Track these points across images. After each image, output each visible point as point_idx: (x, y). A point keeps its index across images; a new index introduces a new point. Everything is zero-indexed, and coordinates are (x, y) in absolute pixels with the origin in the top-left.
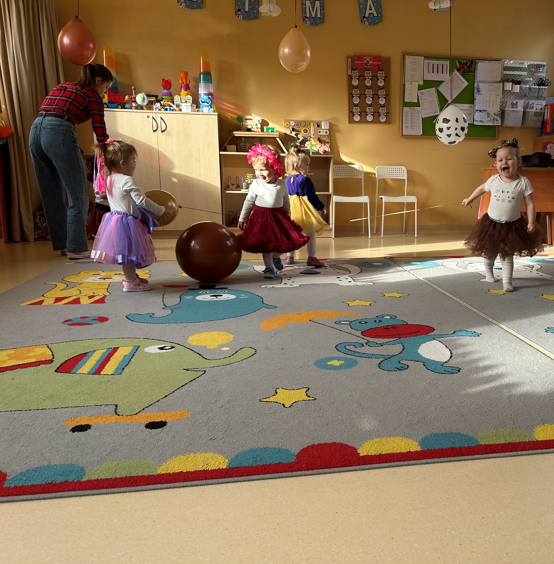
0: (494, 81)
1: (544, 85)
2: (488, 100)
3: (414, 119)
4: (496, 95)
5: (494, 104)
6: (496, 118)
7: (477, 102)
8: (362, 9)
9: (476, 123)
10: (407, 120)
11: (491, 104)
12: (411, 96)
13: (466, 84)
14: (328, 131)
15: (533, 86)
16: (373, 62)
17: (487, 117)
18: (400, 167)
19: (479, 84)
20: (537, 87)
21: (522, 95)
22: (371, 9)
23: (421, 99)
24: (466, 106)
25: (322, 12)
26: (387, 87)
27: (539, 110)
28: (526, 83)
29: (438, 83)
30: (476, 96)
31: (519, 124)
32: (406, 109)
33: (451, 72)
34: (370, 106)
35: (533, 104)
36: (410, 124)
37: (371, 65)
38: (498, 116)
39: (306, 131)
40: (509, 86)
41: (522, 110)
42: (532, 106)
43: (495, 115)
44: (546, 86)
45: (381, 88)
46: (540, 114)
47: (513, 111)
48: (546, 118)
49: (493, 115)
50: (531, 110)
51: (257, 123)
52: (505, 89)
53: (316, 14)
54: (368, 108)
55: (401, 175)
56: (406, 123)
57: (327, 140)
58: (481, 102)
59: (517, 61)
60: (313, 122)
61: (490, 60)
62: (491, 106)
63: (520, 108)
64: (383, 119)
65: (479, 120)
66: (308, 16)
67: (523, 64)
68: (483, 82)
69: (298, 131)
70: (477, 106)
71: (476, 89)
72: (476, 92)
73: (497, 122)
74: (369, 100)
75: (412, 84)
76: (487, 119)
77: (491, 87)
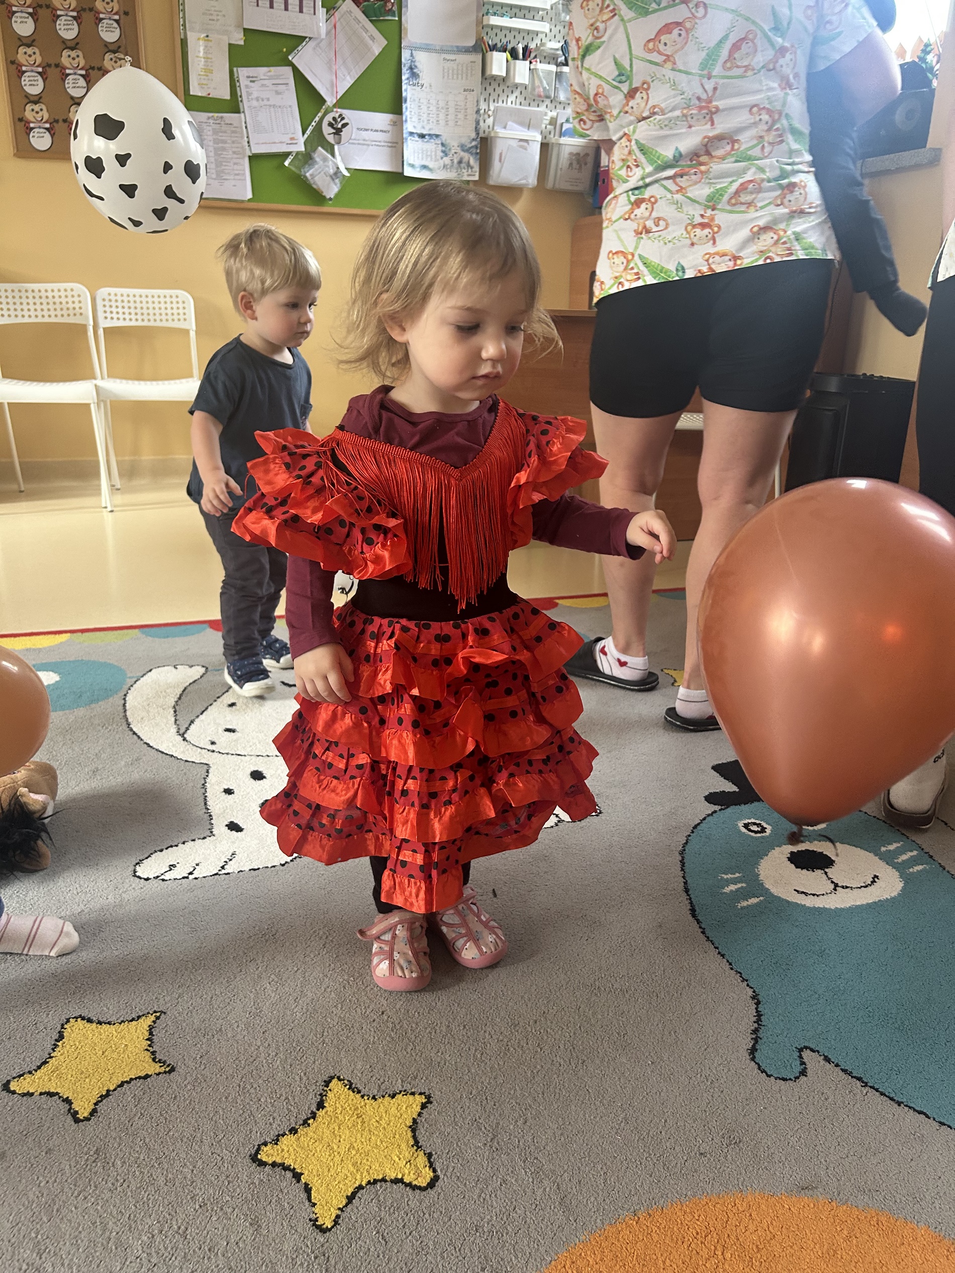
0: (457, 47)
2: (442, 104)
3: (224, 149)
4: (465, 91)
5: (461, 116)
6: (467, 159)
7: (409, 109)
9: (408, 172)
11: (450, 116)
12: (208, 79)
17: (442, 154)
19: (415, 53)
21: (536, 96)
23: (242, 89)
24: (381, 120)
26: (129, 46)
29: (289, 43)
30: (408, 90)
31: (529, 179)
33: (330, 2)
36: (213, 166)
38: (471, 154)
40: (498, 63)
41: (538, 137)
43: (463, 150)
45: (111, 47)
49: (459, 150)
52: (488, 73)
54: (73, 109)
55: (177, 317)
58: (424, 108)
62: (451, 123)
65: (418, 163)
68: (427, 48)
70: (413, 120)
71: (406, 68)
72: (408, 79)
73: (470, 170)
74: (77, 85)
75: (208, 40)
76: (441, 163)
77: (448, 64)
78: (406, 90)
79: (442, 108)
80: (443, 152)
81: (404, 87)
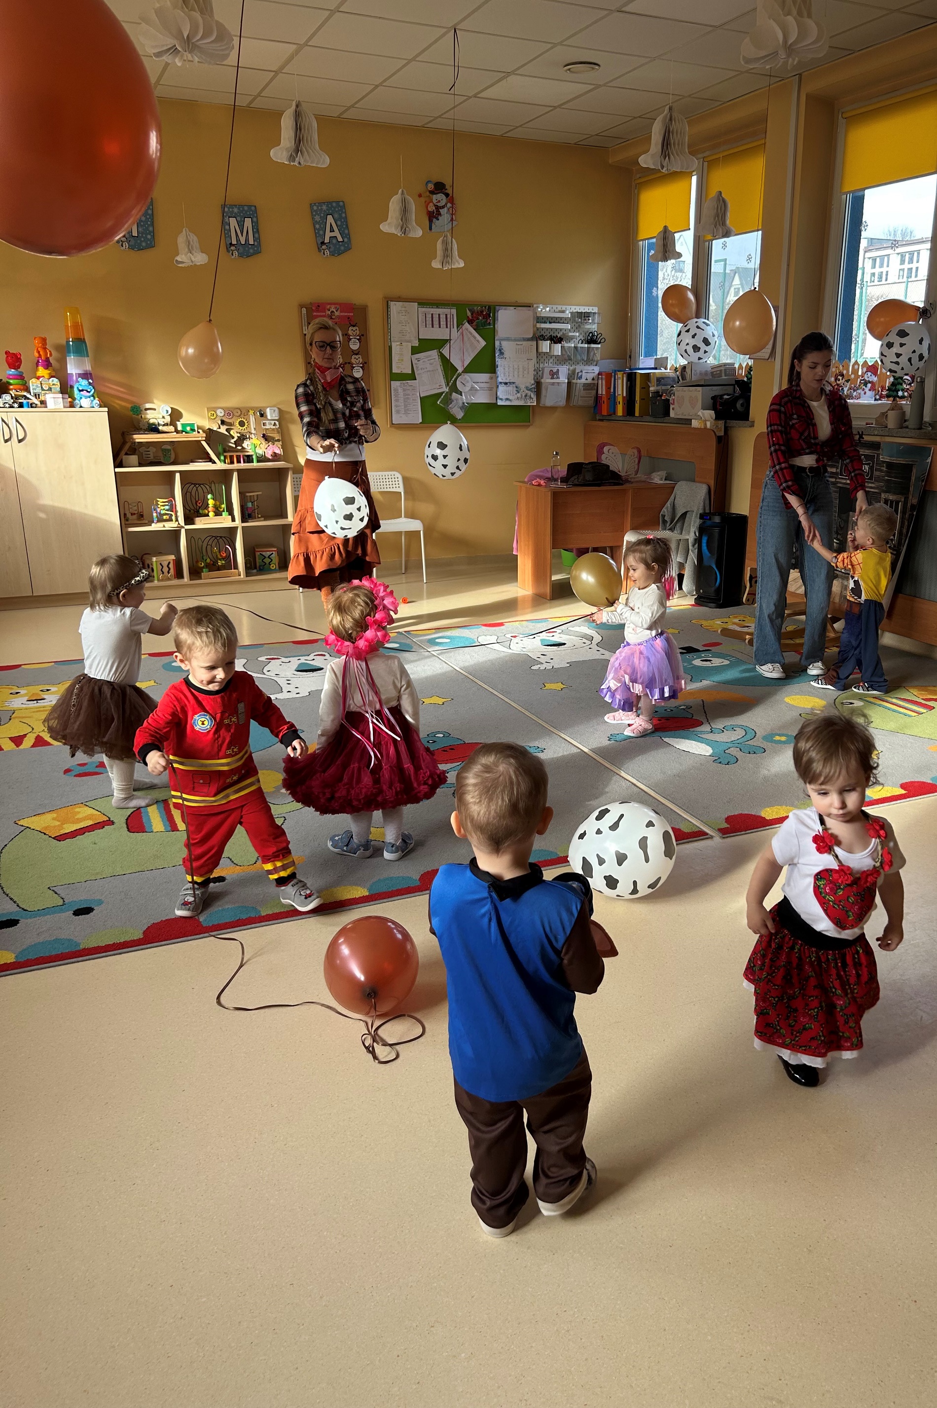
0: (523, 338)
1: (595, 342)
2: (516, 366)
3: (408, 398)
4: (528, 360)
5: (525, 372)
6: (530, 394)
7: (500, 370)
8: (319, 230)
9: (500, 403)
10: (397, 400)
11: (521, 373)
12: (401, 365)
13: (483, 343)
14: (277, 423)
15: (580, 345)
16: (341, 312)
17: (516, 392)
18: (393, 473)
19: (502, 342)
20: (586, 346)
21: (564, 359)
22: (332, 230)
23: (417, 367)
24: (484, 377)
25: (257, 235)
26: (364, 351)
27: (589, 381)
28: (570, 339)
29: (439, 344)
30: (499, 361)
31: (562, 402)
32: (395, 384)
33: (460, 325)
35: (581, 371)
36: (403, 407)
37: (339, 317)
38: (532, 391)
39: (242, 424)
40: (545, 346)
41: (566, 381)
42: (580, 374)
43: (527, 390)
44: (599, 344)
45: (355, 352)
46: (591, 387)
47: (553, 384)
48: (600, 392)
49: (525, 390)
50: (579, 381)
51: (165, 414)
52: (540, 351)
53: (247, 240)
55: (394, 486)
56: (396, 406)
57: (277, 437)
58: (507, 369)
59: (555, 307)
60: (252, 408)
61: (516, 305)
62: (521, 376)
63: (563, 379)
65: (504, 397)
66: (234, 242)
67: (563, 312)
68: (508, 339)
69: (230, 424)
70: (502, 376)
71: (498, 351)
72: (499, 356)
73: (531, 400)
75: (402, 344)
76: (516, 396)
77: (519, 347)
79: (517, 369)
81: (496, 360)
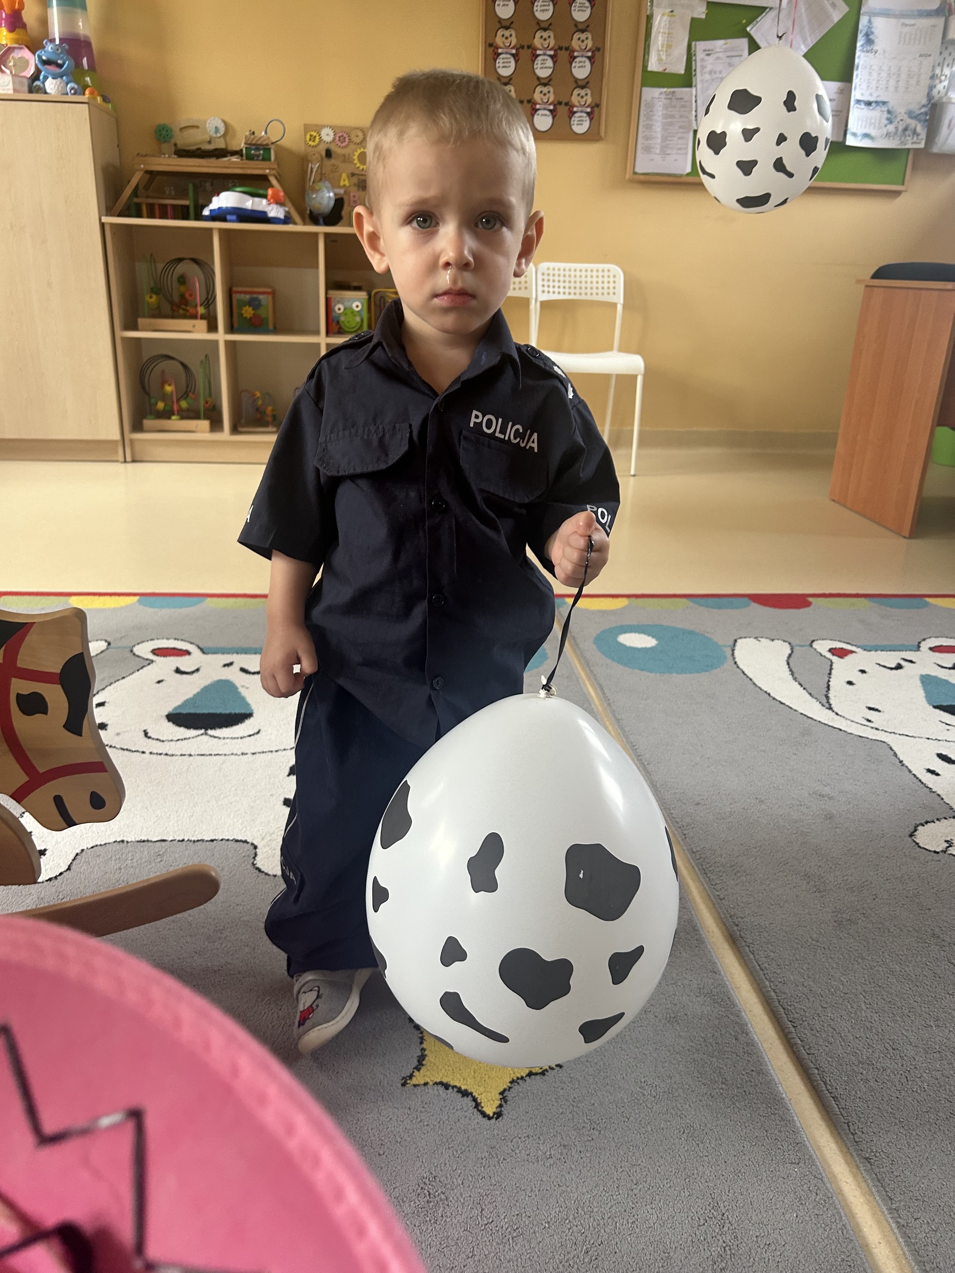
0: (919, 11)
2: (894, 70)
4: (921, 56)
5: (913, 82)
6: (913, 126)
7: (859, 77)
9: (851, 141)
10: (650, 127)
11: (902, 82)
12: (666, 54)
17: (886, 122)
19: (874, 19)
24: (830, 88)
26: (598, 24)
29: (749, 15)
30: (861, 58)
32: (654, 95)
34: (545, 82)
36: (659, 141)
38: (920, 121)
43: (911, 117)
45: (581, 26)
49: (905, 117)
52: (949, 37)
54: (538, 89)
55: (607, 291)
56: (647, 138)
58: (875, 75)
62: (901, 89)
64: (580, 125)
65: (860, 132)
68: (887, 13)
70: (862, 87)
71: (862, 34)
72: (862, 45)
73: (915, 138)
74: (544, 66)
75: (672, 16)
76: (885, 131)
77: (907, 29)
78: (859, 57)
79: (894, 74)
80: (888, 119)
81: (858, 53)
